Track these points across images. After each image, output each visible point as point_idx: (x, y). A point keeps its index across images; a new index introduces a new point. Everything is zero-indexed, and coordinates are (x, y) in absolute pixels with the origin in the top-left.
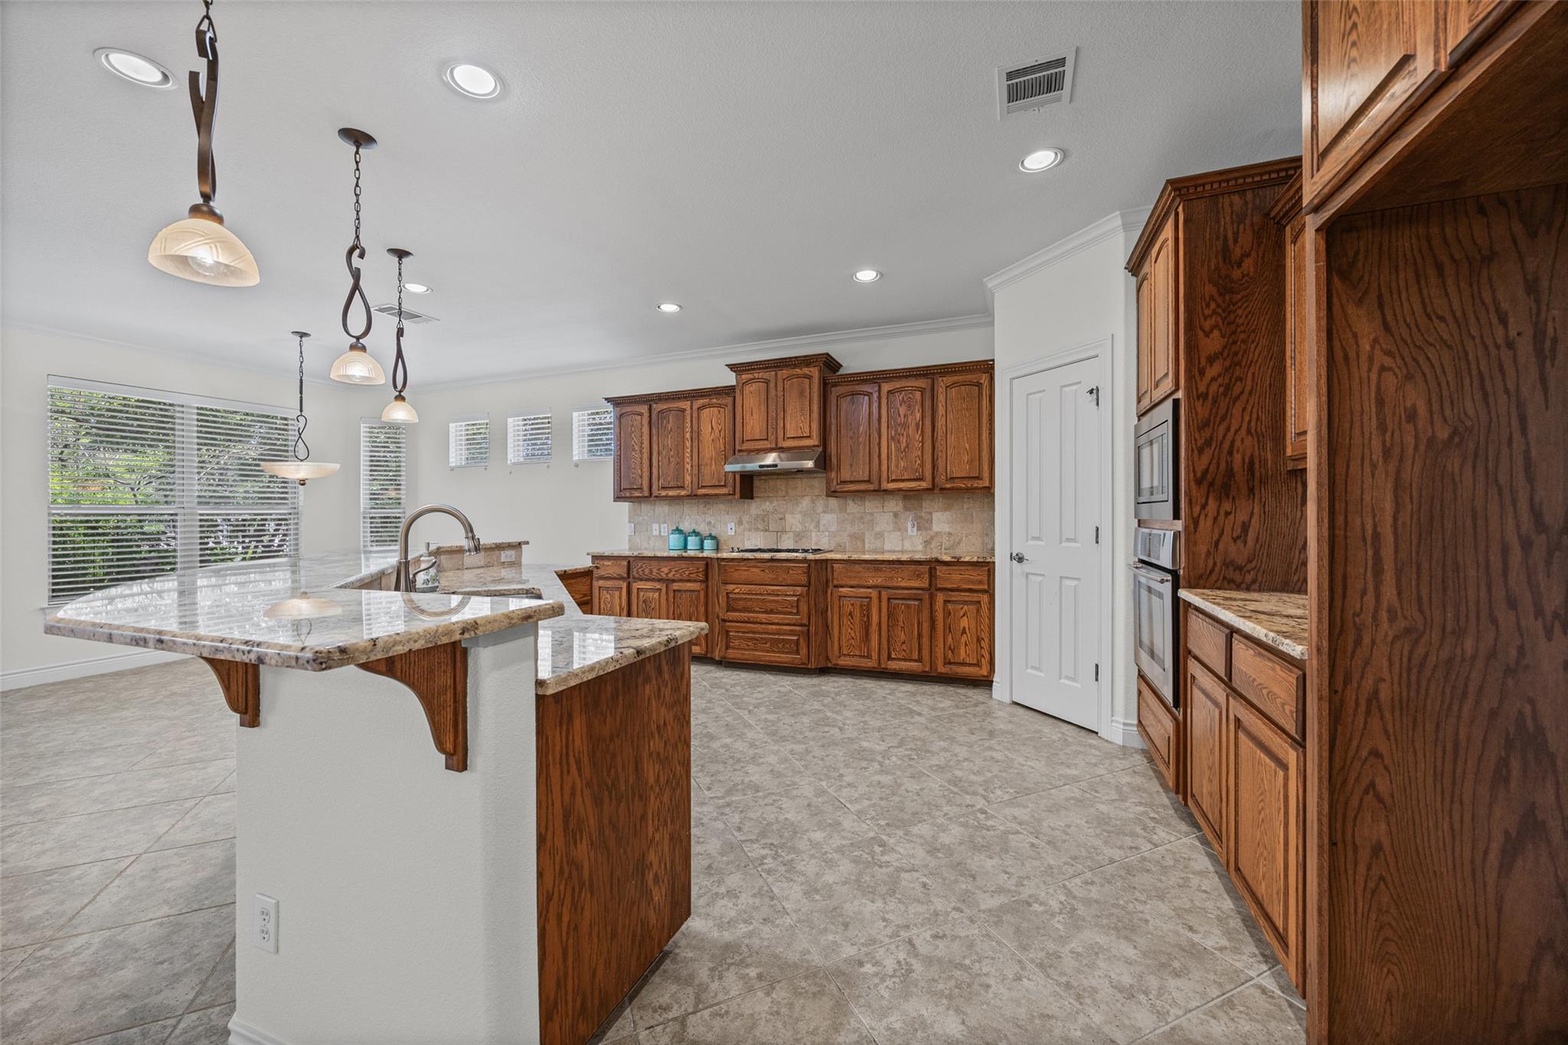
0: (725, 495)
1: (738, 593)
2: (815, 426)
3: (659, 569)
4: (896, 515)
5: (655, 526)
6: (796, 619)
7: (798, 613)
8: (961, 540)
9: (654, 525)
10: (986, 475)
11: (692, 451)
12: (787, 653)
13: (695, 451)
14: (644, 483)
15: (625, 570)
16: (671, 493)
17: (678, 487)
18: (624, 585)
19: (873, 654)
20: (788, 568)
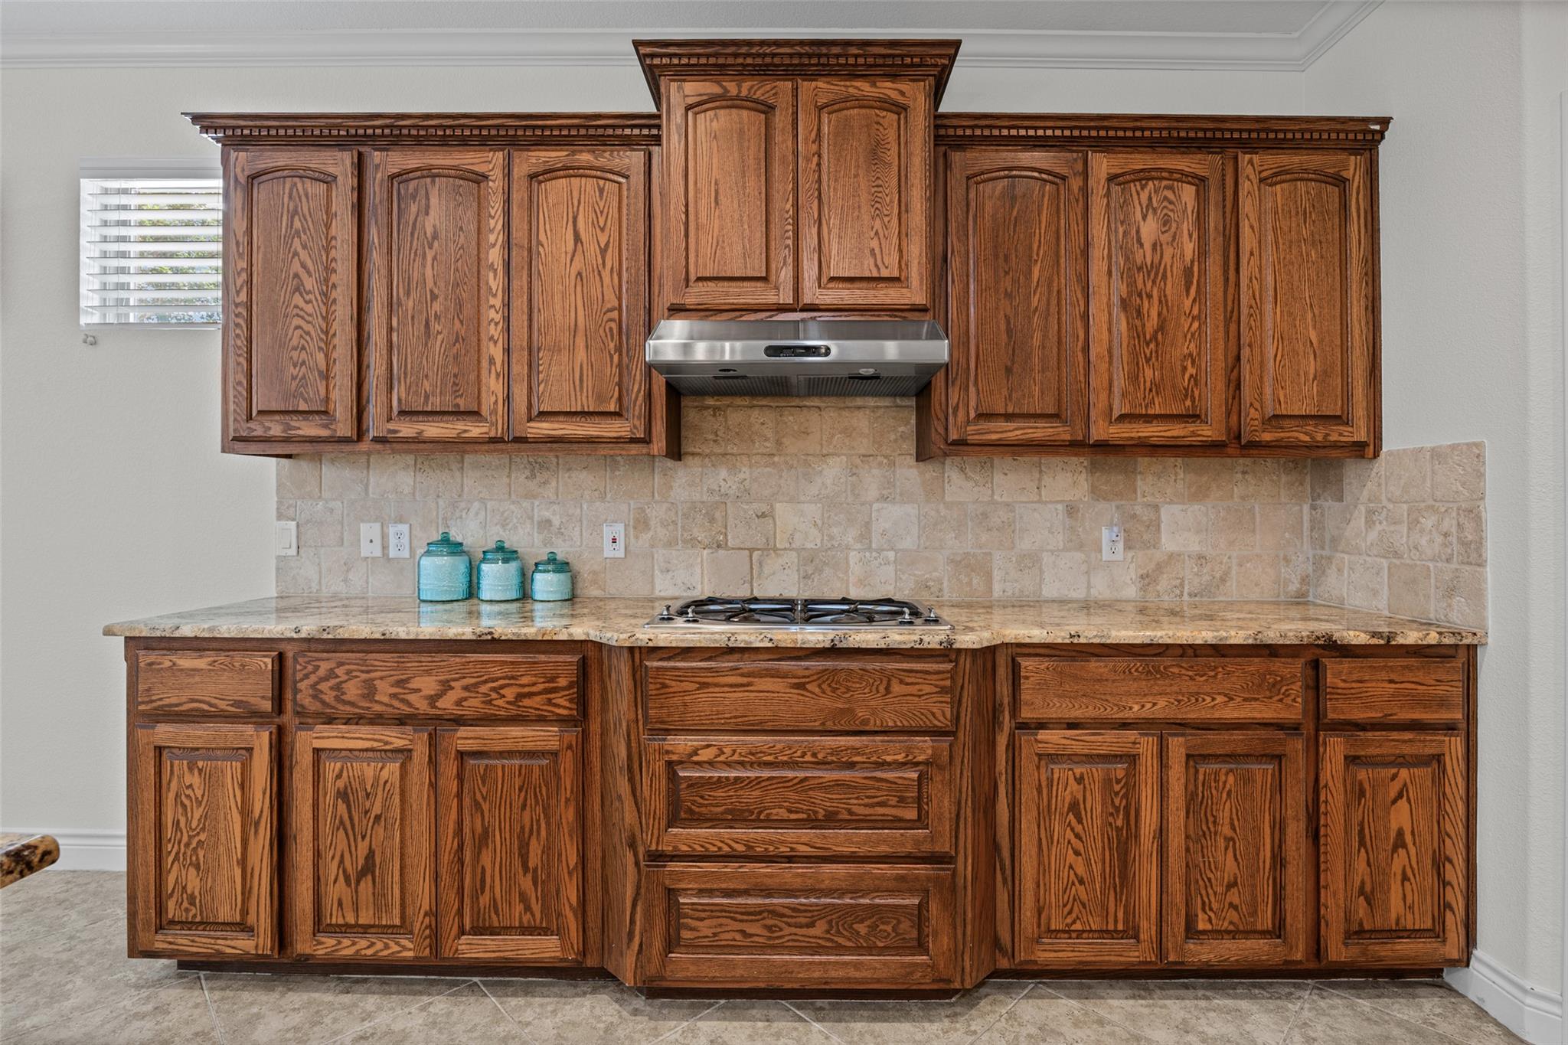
0: (617, 441)
1: (711, 763)
2: (916, 249)
3: (400, 683)
4: (1071, 510)
5: (369, 531)
6: (917, 842)
7: (920, 822)
8: (1227, 573)
9: (363, 527)
10: (1360, 412)
11: (507, 305)
12: (882, 951)
13: (519, 304)
14: (335, 395)
15: (266, 686)
16: (433, 430)
17: (458, 414)
18: (261, 741)
19: (1144, 924)
20: (889, 678)
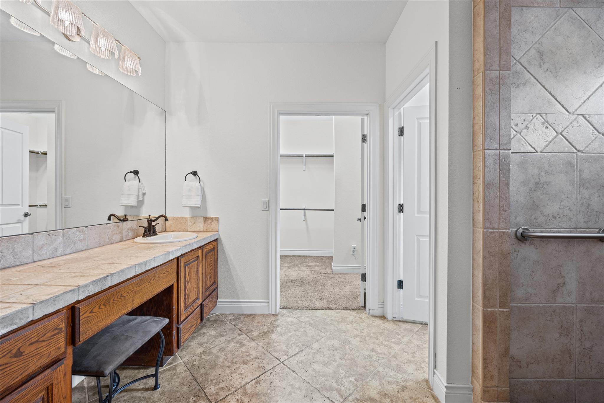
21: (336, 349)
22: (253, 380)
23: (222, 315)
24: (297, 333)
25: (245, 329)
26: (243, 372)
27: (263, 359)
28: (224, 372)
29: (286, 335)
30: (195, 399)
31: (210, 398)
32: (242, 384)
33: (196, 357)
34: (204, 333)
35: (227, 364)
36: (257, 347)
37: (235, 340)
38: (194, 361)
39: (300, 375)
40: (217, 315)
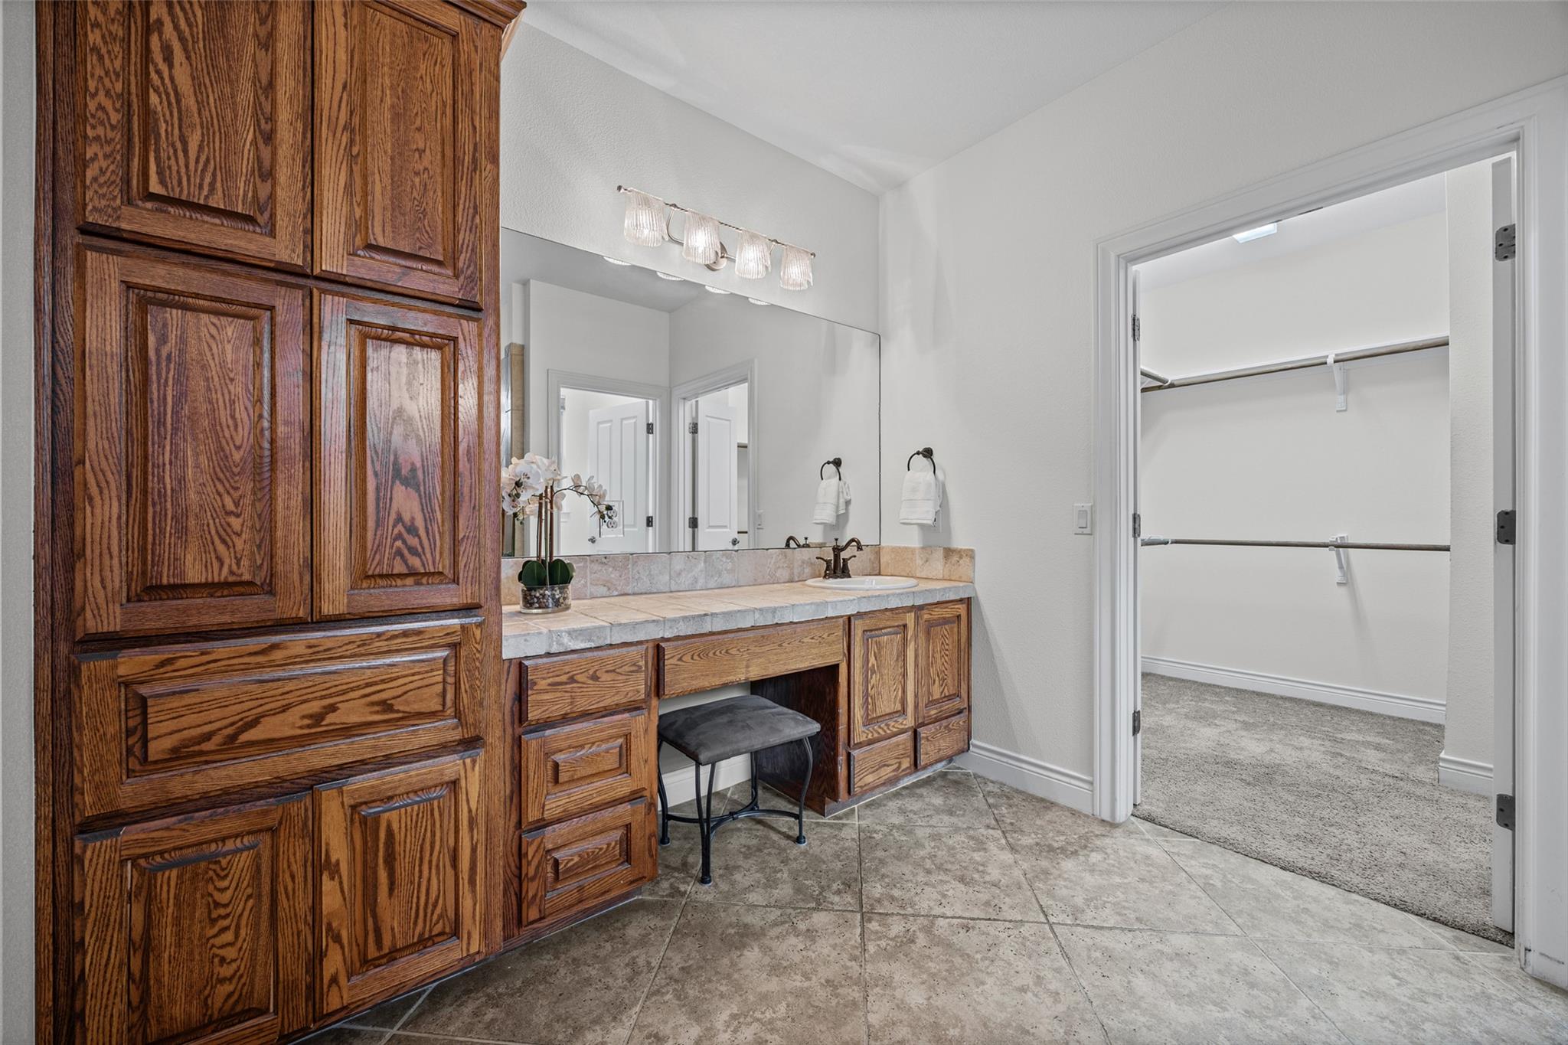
21: (1252, 985)
22: (959, 917)
23: (976, 776)
24: (1144, 887)
25: (1008, 821)
26: (950, 893)
27: (1008, 895)
28: (915, 875)
29: (1105, 877)
30: (841, 887)
31: (865, 900)
32: (933, 913)
33: (882, 828)
34: (921, 796)
35: (928, 864)
36: (1010, 866)
37: (971, 833)
38: (875, 832)
39: (1078, 973)
40: (968, 775)
